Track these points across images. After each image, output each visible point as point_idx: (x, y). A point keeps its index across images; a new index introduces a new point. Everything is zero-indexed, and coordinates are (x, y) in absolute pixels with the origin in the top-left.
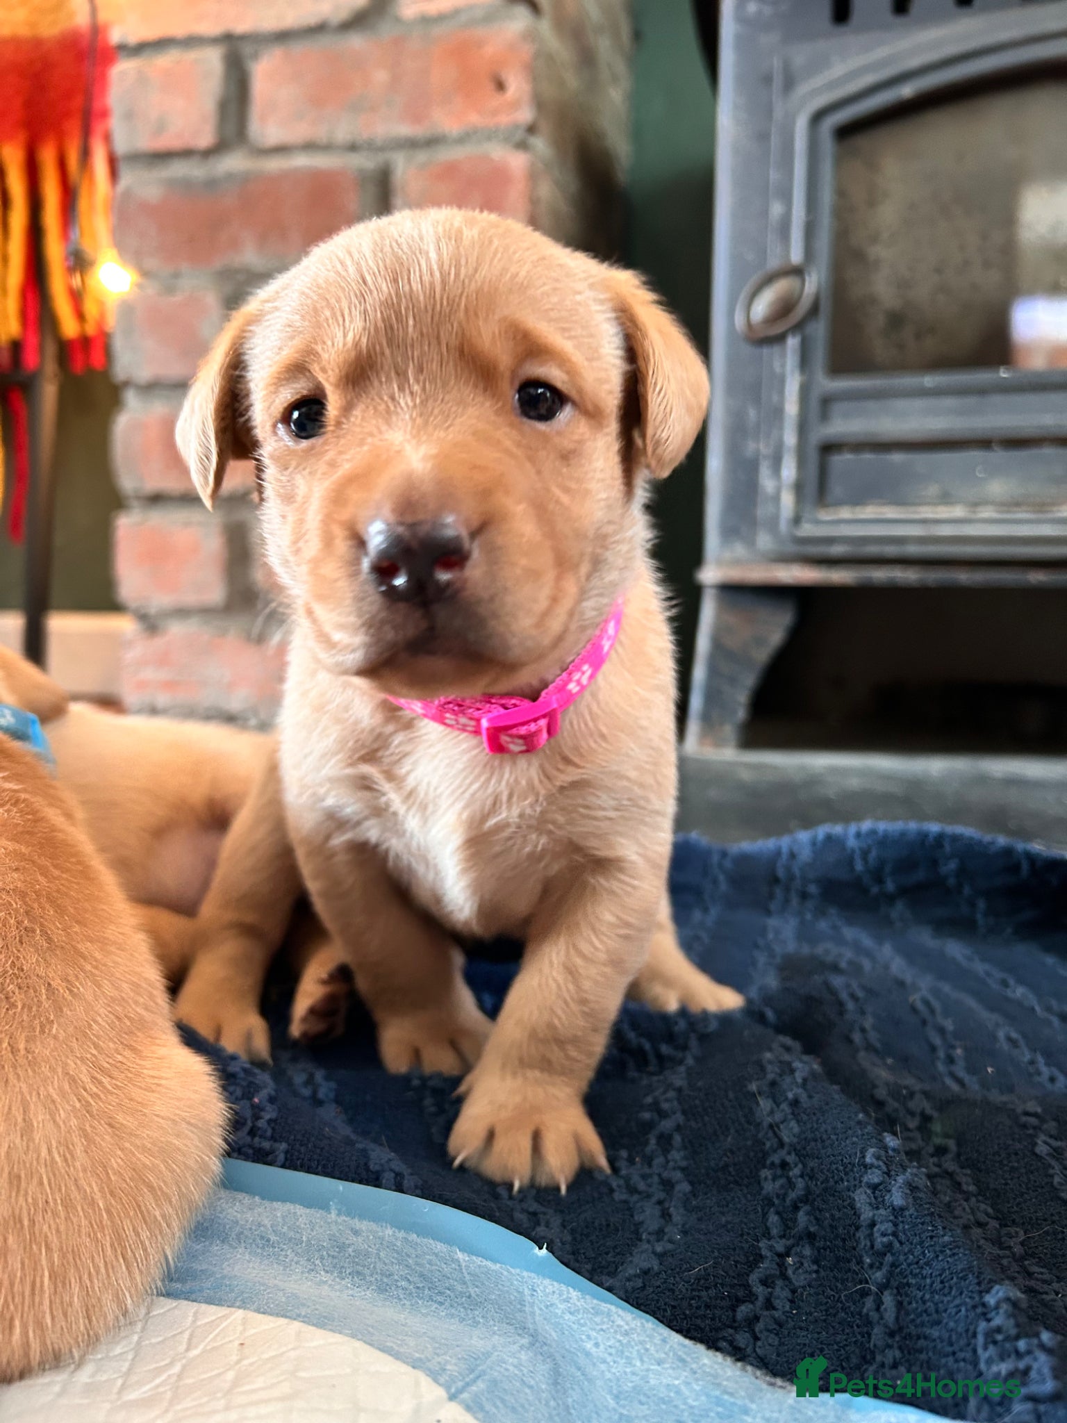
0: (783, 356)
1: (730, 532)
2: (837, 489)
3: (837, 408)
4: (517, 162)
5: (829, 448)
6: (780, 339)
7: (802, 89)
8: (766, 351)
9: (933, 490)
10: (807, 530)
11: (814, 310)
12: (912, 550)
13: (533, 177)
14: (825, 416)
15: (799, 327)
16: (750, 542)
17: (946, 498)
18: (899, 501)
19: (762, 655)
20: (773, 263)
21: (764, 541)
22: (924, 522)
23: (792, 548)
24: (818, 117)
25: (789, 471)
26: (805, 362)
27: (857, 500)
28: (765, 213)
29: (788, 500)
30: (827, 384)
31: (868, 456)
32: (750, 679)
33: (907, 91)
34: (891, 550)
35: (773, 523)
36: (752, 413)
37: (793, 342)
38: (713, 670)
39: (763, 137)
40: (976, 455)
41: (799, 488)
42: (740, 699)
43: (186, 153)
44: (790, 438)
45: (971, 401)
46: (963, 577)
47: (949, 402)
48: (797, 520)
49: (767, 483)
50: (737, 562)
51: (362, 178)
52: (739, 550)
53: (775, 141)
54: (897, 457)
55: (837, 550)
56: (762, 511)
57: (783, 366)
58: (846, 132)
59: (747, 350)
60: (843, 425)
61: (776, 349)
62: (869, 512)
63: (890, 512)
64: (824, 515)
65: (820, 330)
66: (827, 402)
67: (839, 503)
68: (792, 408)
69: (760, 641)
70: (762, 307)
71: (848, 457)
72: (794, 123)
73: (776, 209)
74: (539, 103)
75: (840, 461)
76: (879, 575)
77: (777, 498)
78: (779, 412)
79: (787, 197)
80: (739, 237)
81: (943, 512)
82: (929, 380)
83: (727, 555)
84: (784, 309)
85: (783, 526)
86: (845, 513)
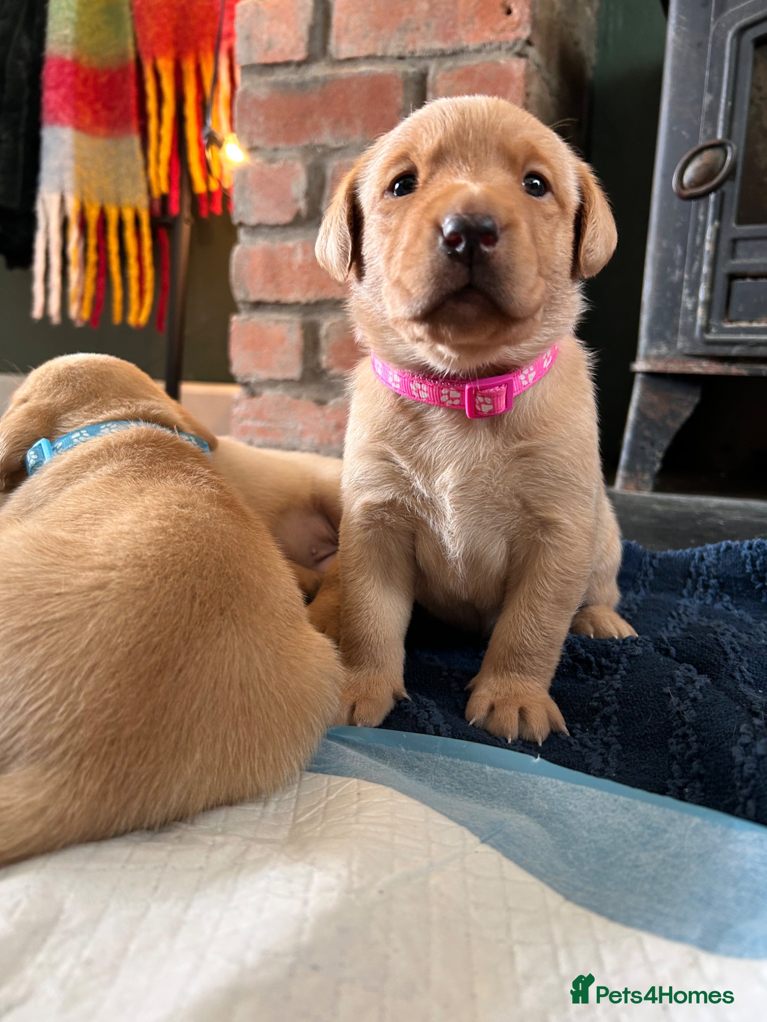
0: (706, 208)
1: (654, 337)
2: (738, 307)
3: (742, 247)
4: (518, 67)
5: (734, 277)
6: (705, 195)
7: (733, 9)
8: (693, 204)
10: (714, 335)
11: (733, 172)
13: (527, 77)
14: (732, 253)
15: (718, 187)
16: (671, 344)
19: (675, 425)
20: (704, 140)
21: (681, 343)
23: (701, 349)
24: (742, 31)
25: (702, 294)
26: (721, 214)
27: (755, 315)
28: (700, 101)
29: (700, 312)
30: (737, 229)
32: (665, 441)
35: (689, 331)
36: (679, 251)
37: (713, 198)
38: (637, 434)
39: (700, 45)
41: (710, 304)
42: (657, 455)
43: (287, 64)
44: (706, 268)
48: (707, 328)
49: (688, 303)
50: (659, 357)
51: (407, 80)
52: (663, 349)
55: (735, 351)
56: (681, 322)
57: (704, 215)
59: (677, 202)
60: (747, 259)
61: (702, 202)
62: (763, 323)
64: (728, 325)
65: (735, 188)
66: (735, 242)
67: (738, 317)
68: (708, 246)
69: (674, 415)
70: (692, 173)
71: (749, 282)
72: (725, 34)
73: (708, 99)
74: (535, 23)
75: (742, 285)
77: (693, 312)
78: (698, 250)
79: (716, 89)
80: (676, 119)
83: (654, 352)
84: (709, 174)
85: (697, 332)
86: (744, 324)
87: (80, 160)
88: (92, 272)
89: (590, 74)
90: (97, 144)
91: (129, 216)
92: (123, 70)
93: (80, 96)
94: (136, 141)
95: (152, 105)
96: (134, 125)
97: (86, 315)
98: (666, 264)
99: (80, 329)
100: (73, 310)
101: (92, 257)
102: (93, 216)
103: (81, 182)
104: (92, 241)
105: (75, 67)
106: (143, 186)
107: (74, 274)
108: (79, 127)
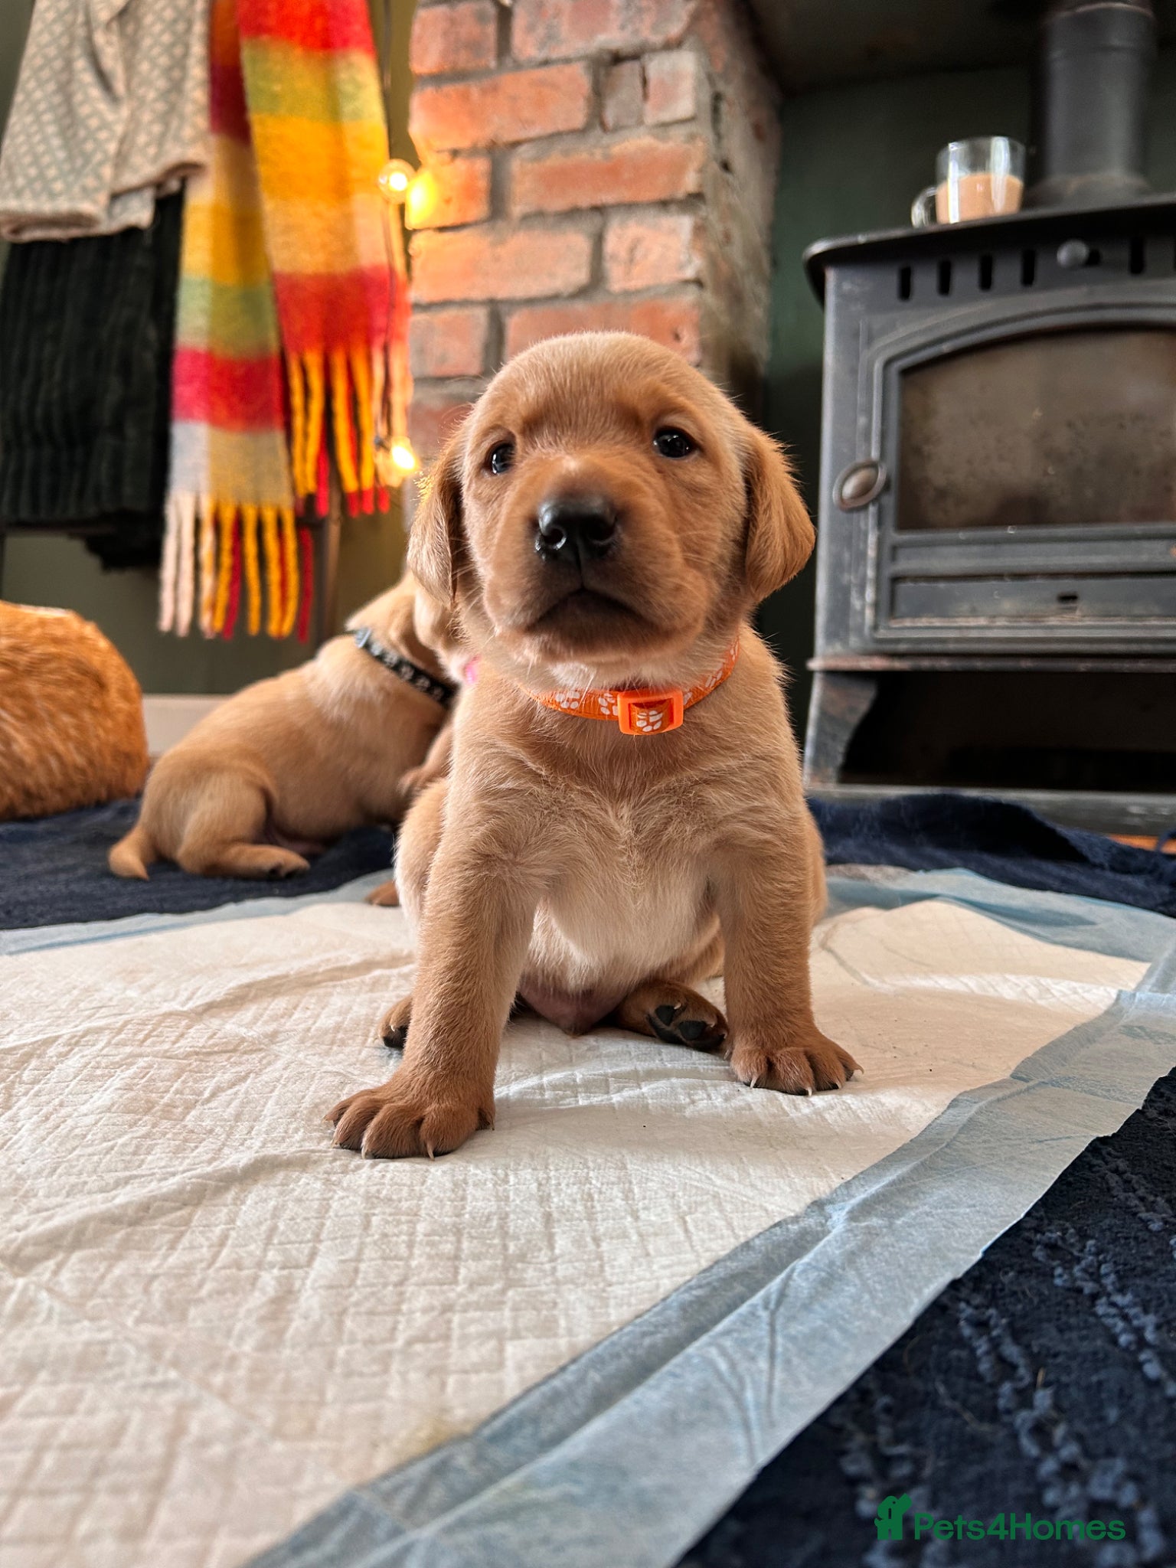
0: (866, 518)
1: (832, 636)
2: (902, 607)
3: (901, 553)
5: (896, 580)
6: (865, 507)
7: (879, 344)
8: (855, 515)
9: (965, 607)
10: (882, 634)
11: (887, 486)
12: (951, 647)
14: (894, 558)
15: (876, 500)
16: (845, 642)
17: (974, 613)
18: (943, 615)
19: (854, 719)
20: (860, 459)
21: (854, 641)
22: (960, 628)
23: (872, 646)
24: (888, 363)
25: (870, 594)
26: (880, 523)
27: (916, 614)
28: (855, 421)
29: (869, 614)
30: (895, 537)
31: (923, 584)
32: (845, 736)
33: (946, 348)
34: (937, 647)
35: (859, 630)
36: (847, 556)
37: (872, 509)
38: (820, 730)
39: (854, 371)
40: (993, 583)
41: (876, 605)
42: (839, 750)
43: (461, 378)
44: (870, 573)
45: (989, 548)
46: (979, 664)
47: (975, 549)
48: (875, 627)
49: (856, 603)
50: (836, 656)
52: (838, 647)
53: (861, 377)
54: (942, 585)
55: (902, 647)
56: (852, 623)
57: (866, 524)
58: (906, 372)
59: (842, 515)
60: (907, 564)
61: (862, 515)
62: (923, 622)
63: (937, 622)
64: (894, 624)
65: (890, 501)
66: (895, 549)
67: (903, 616)
68: (871, 553)
69: (852, 710)
70: (849, 489)
71: (910, 584)
72: (873, 365)
73: (862, 421)
74: (704, 347)
75: (904, 587)
76: (926, 664)
77: (862, 613)
78: (863, 555)
79: (869, 413)
80: (837, 437)
81: (972, 622)
82: (962, 535)
83: (830, 650)
84: (864, 489)
85: (866, 631)
86: (908, 623)
87: (215, 457)
88: (225, 576)
89: (762, 370)
90: (232, 440)
91: (269, 517)
92: (264, 363)
93: (218, 390)
94: (279, 437)
95: (297, 400)
96: (278, 419)
97: (219, 624)
98: (837, 568)
99: (210, 641)
100: (206, 620)
101: (227, 560)
102: (228, 517)
103: (217, 480)
104: (227, 544)
105: (209, 359)
106: (285, 483)
107: (207, 580)
108: (214, 421)
